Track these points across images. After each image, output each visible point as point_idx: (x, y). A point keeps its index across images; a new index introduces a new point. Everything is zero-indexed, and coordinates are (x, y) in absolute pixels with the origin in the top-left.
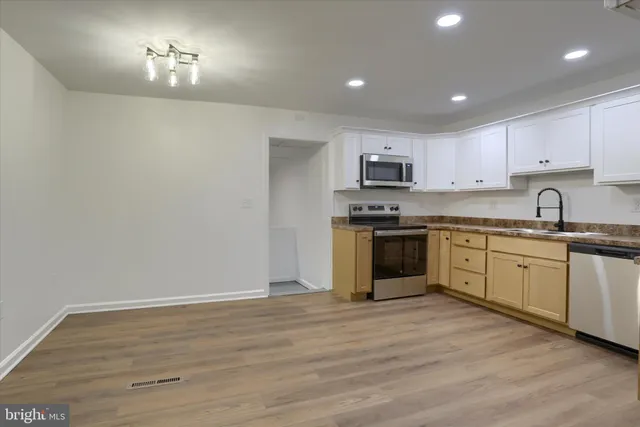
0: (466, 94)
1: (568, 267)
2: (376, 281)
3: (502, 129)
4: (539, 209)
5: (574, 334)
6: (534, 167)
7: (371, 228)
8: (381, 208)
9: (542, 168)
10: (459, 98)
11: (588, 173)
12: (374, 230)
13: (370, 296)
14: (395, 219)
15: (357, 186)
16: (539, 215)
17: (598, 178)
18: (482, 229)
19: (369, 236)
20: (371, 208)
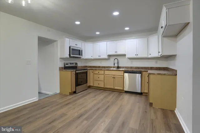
0: (99, 32)
1: (124, 77)
2: (77, 87)
3: (106, 43)
4: (114, 63)
5: (124, 92)
6: (114, 53)
7: (75, 70)
8: (73, 64)
9: (115, 54)
10: (98, 33)
11: (125, 55)
12: (76, 71)
13: (75, 92)
14: (76, 67)
15: (68, 56)
16: (114, 65)
17: (127, 56)
18: (103, 69)
19: (74, 72)
20: (71, 64)
